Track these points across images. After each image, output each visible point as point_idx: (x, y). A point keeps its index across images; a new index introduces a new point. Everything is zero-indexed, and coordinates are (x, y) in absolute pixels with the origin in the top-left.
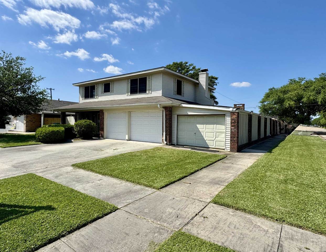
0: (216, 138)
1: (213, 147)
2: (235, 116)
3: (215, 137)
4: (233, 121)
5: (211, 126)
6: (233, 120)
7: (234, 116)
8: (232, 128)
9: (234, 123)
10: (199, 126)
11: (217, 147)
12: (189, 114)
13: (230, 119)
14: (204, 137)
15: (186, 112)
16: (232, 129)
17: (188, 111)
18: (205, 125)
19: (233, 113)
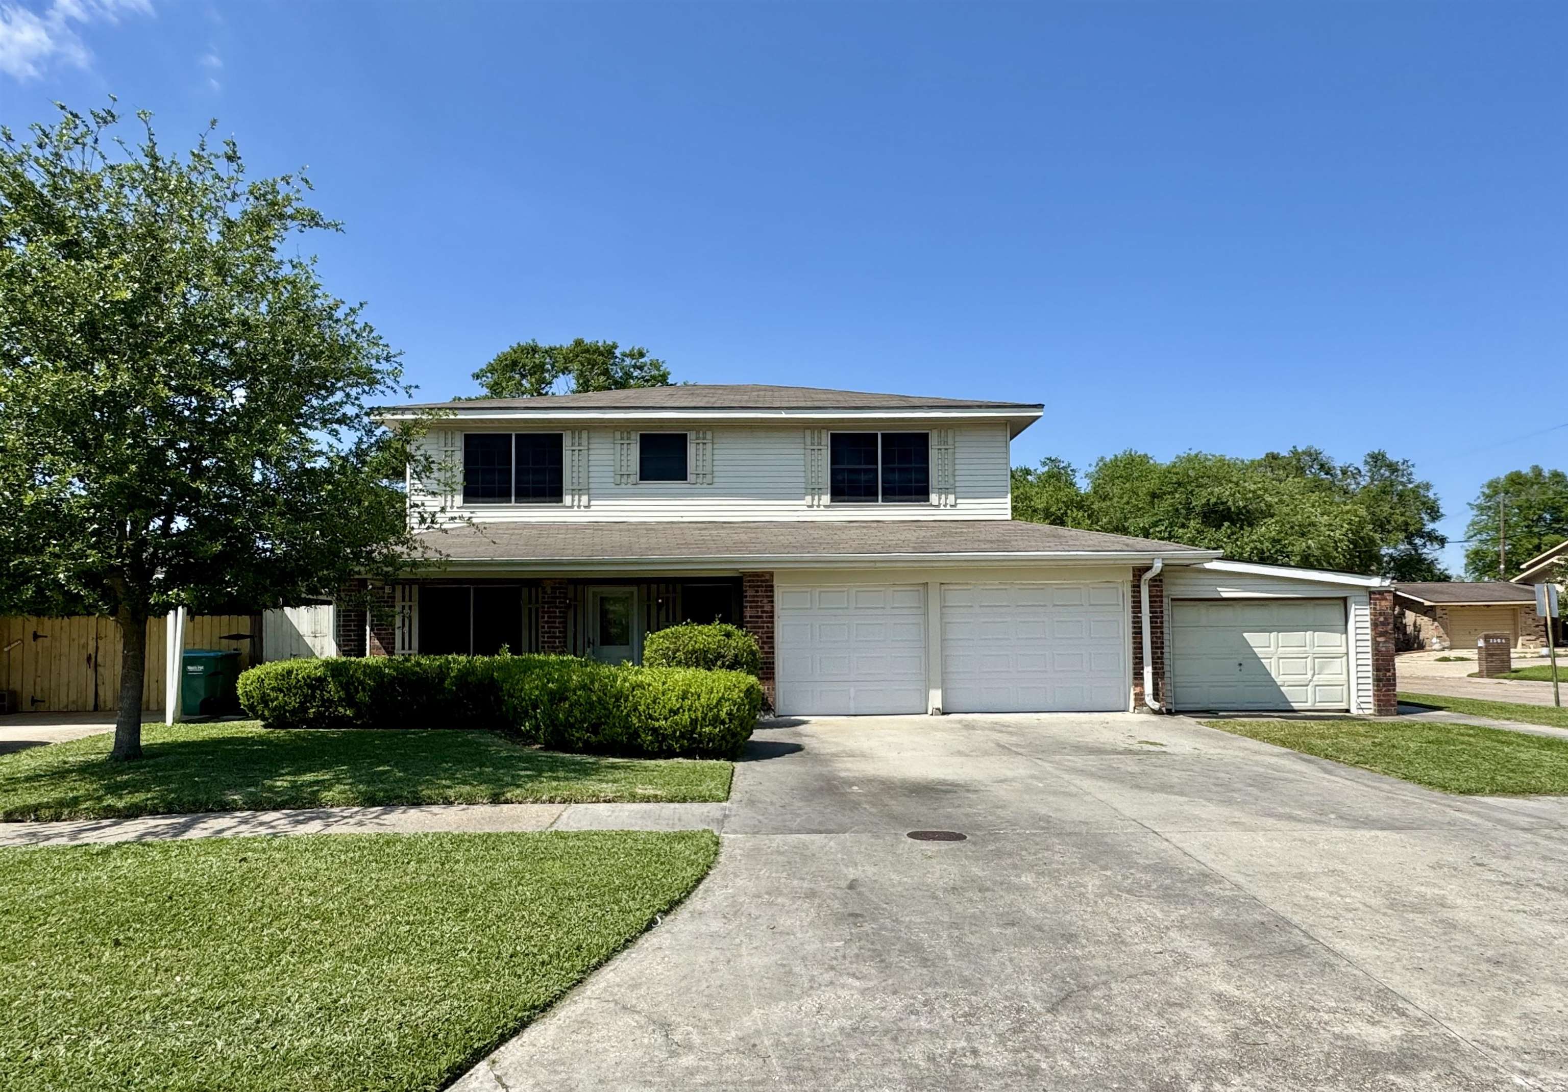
0: (1314, 675)
1: (1308, 705)
2: (1387, 604)
3: (1310, 673)
4: (1382, 619)
5: (1296, 637)
6: (1380, 614)
7: (1383, 603)
8: (1379, 639)
9: (1383, 624)
10: (1254, 639)
11: (1319, 706)
12: (1225, 595)
13: (1368, 612)
14: (1273, 675)
15: (1211, 588)
16: (1379, 643)
17: (1220, 586)
18: (1273, 635)
19: (1381, 593)
